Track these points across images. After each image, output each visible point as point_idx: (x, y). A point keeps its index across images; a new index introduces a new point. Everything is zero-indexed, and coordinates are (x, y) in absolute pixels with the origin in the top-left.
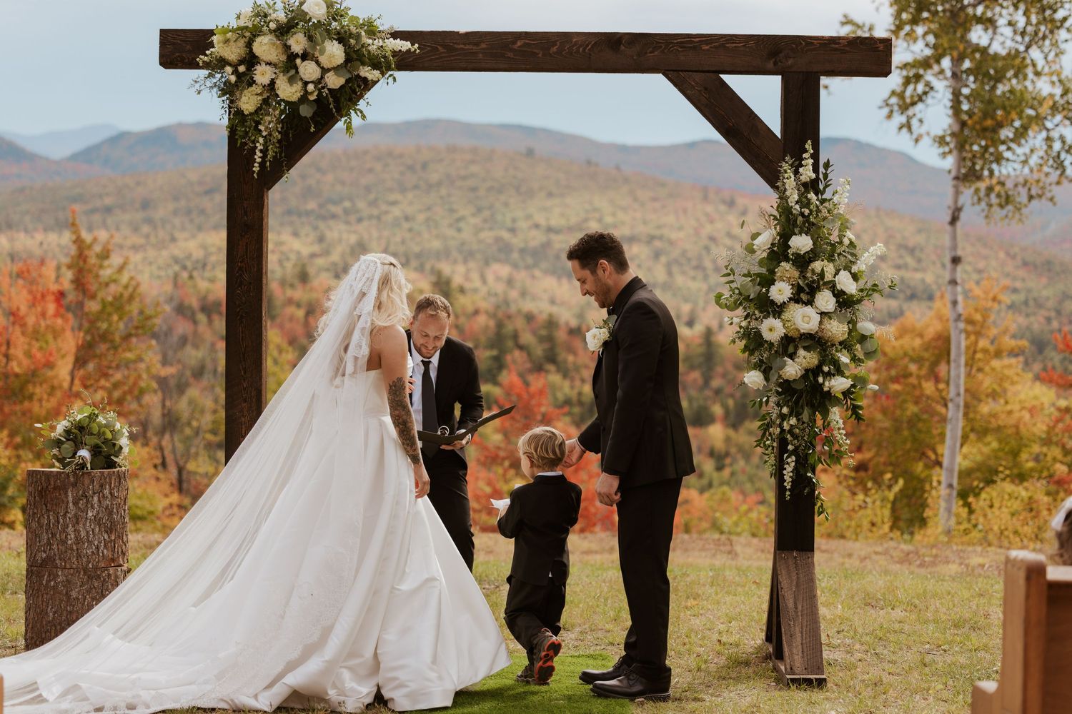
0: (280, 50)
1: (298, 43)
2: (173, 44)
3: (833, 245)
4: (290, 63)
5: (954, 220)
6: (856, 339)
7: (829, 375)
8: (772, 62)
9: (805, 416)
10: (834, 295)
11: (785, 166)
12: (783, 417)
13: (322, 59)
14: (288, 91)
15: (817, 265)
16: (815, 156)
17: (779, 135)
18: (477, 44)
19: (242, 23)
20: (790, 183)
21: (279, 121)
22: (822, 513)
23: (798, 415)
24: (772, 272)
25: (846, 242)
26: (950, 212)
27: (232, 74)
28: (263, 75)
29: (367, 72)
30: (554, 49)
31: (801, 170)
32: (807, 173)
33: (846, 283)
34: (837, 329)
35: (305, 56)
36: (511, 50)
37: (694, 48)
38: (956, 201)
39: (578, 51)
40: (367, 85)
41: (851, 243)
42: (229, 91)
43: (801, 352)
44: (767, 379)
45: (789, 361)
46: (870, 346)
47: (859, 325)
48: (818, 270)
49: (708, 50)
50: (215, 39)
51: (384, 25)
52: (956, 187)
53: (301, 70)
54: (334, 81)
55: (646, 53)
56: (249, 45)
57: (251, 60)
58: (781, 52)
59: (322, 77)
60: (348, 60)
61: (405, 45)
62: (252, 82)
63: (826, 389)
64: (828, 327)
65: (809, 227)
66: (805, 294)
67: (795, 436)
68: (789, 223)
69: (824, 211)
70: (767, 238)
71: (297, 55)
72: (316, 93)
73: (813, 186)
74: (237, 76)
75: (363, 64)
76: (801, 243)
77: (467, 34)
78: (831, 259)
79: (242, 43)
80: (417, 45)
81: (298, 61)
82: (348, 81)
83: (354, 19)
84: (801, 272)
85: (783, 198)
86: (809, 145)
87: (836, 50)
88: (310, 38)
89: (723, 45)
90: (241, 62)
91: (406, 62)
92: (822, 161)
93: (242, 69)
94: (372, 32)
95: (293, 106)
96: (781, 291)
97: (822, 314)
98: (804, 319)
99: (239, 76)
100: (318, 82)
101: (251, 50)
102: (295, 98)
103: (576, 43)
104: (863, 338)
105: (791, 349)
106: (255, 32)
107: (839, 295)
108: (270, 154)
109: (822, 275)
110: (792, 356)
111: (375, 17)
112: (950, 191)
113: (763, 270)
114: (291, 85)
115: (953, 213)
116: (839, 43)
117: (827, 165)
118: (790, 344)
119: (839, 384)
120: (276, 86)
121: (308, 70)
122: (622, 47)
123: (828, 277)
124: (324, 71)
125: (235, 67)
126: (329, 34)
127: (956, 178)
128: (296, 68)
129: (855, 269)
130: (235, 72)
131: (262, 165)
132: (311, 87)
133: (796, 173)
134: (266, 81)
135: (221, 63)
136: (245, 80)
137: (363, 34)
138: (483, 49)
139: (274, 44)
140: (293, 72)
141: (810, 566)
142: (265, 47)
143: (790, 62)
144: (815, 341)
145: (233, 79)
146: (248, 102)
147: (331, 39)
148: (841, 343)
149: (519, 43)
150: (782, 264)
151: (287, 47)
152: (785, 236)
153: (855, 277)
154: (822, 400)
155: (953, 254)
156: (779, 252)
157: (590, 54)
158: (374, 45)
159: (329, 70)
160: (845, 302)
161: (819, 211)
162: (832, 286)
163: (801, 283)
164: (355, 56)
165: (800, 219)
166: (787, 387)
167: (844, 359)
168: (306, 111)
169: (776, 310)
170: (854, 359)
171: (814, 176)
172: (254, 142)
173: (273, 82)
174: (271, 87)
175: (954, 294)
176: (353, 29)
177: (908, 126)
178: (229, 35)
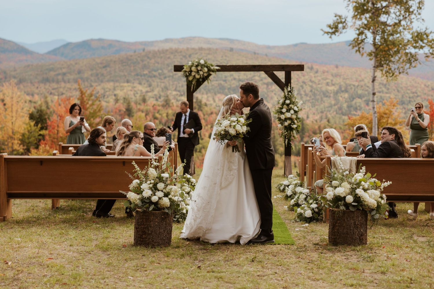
1: (199, 68)
2: (176, 67)
3: (294, 102)
4: (198, 72)
5: (373, 81)
6: (297, 118)
7: (293, 125)
9: (289, 132)
11: (285, 88)
12: (285, 132)
13: (204, 71)
14: (197, 77)
15: (291, 106)
16: (290, 86)
17: (284, 83)
18: (231, 67)
19: (189, 65)
20: (286, 91)
21: (196, 82)
23: (288, 132)
24: (283, 107)
25: (296, 101)
28: (193, 74)
29: (211, 73)
30: (244, 68)
32: (289, 89)
33: (296, 109)
34: (294, 117)
35: (201, 70)
37: (269, 67)
38: (374, 74)
40: (211, 75)
42: (187, 77)
43: (288, 121)
44: (282, 125)
45: (285, 122)
46: (300, 120)
47: (298, 116)
49: (271, 68)
50: (185, 67)
51: (214, 64)
52: (374, 70)
54: (205, 75)
55: (261, 68)
56: (191, 68)
57: (191, 71)
61: (218, 68)
62: (191, 75)
63: (292, 127)
64: (292, 116)
65: (290, 99)
66: (288, 110)
67: (287, 136)
68: (286, 98)
69: (292, 96)
70: (281, 101)
73: (290, 91)
76: (288, 102)
77: (229, 66)
78: (293, 104)
79: (189, 68)
80: (220, 68)
81: (199, 71)
82: (208, 75)
83: (209, 63)
84: (288, 107)
85: (285, 94)
86: (289, 84)
87: (294, 67)
88: (202, 67)
90: (189, 71)
91: (218, 70)
92: (292, 87)
93: (189, 73)
94: (212, 66)
95: (198, 79)
96: (284, 110)
97: (292, 114)
98: (288, 115)
99: (189, 74)
100: (203, 75)
104: (299, 118)
105: (286, 120)
106: (192, 66)
107: (294, 111)
108: (195, 88)
109: (291, 107)
110: (286, 121)
111: (212, 63)
112: (372, 71)
113: (281, 107)
114: (198, 75)
115: (373, 78)
117: (293, 88)
118: (286, 119)
119: (294, 126)
121: (201, 73)
123: (292, 108)
124: (204, 73)
125: (188, 72)
126: (205, 66)
127: (374, 67)
128: (199, 72)
129: (297, 106)
130: (188, 73)
131: (193, 89)
132: (202, 76)
133: (287, 89)
135: (186, 71)
136: (190, 75)
139: (195, 68)
141: (290, 159)
142: (193, 69)
143: (286, 69)
144: (290, 119)
145: (188, 74)
146: (191, 78)
148: (295, 119)
150: (284, 105)
151: (197, 69)
152: (285, 101)
153: (298, 107)
154: (292, 129)
155: (373, 92)
156: (284, 103)
158: (212, 68)
160: (296, 112)
161: (291, 96)
162: (293, 109)
164: (209, 70)
165: (288, 98)
166: (285, 127)
167: (296, 122)
168: (201, 80)
169: (282, 113)
170: (297, 122)
171: (290, 90)
172: (191, 85)
174: (195, 76)
175: (374, 105)
176: (209, 65)
177: (359, 51)
178: (187, 67)
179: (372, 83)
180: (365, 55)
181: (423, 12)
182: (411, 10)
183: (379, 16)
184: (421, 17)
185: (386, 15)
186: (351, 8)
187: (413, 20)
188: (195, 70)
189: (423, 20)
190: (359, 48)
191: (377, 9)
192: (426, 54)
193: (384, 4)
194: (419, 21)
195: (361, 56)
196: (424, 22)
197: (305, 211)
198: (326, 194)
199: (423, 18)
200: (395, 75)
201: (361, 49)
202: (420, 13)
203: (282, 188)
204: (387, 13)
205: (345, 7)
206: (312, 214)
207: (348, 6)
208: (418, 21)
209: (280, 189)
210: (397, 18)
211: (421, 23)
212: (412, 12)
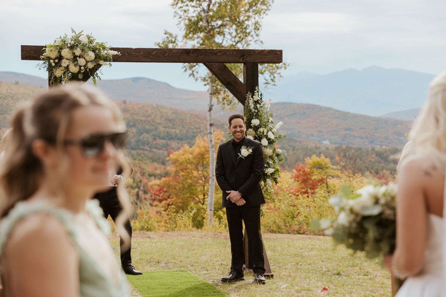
0: (71, 54)
1: (78, 52)
2: (26, 51)
3: (265, 123)
4: (75, 58)
5: (210, 110)
6: (275, 155)
7: (267, 168)
8: (242, 59)
10: (267, 139)
13: (87, 58)
14: (74, 69)
15: (261, 130)
16: (258, 92)
18: (139, 53)
19: (57, 44)
20: (251, 101)
22: (262, 215)
25: (270, 121)
26: (209, 107)
27: (53, 63)
28: (65, 63)
29: (101, 62)
30: (167, 55)
31: (254, 96)
32: (256, 98)
33: (271, 136)
34: (269, 152)
35: (80, 57)
36: (151, 55)
37: (215, 54)
38: (211, 103)
39: (175, 55)
40: (100, 66)
41: (272, 122)
42: (50, 69)
47: (276, 150)
48: (262, 131)
49: (220, 55)
50: (47, 50)
51: (108, 46)
52: (210, 97)
53: (79, 62)
54: (90, 66)
55: (199, 56)
56: (59, 52)
57: (60, 58)
58: (244, 56)
59: (86, 64)
60: (95, 58)
61: (116, 53)
62: (60, 66)
63: (266, 172)
64: (266, 151)
68: (250, 115)
69: (262, 111)
71: (77, 56)
72: (84, 70)
74: (55, 63)
75: (101, 60)
76: (256, 122)
77: (136, 49)
78: (265, 127)
79: (57, 51)
80: (119, 53)
81: (78, 58)
82: (95, 66)
83: (97, 43)
84: (255, 132)
86: (257, 88)
87: (264, 54)
88: (82, 50)
89: (225, 53)
90: (56, 58)
91: (116, 59)
92: (260, 94)
93: (57, 61)
94: (104, 48)
95: (76, 75)
99: (56, 63)
100: (85, 66)
101: (60, 54)
102: (76, 72)
103: (174, 52)
104: (278, 155)
106: (62, 48)
107: (269, 139)
109: (263, 133)
111: (104, 43)
112: (209, 99)
114: (76, 67)
115: (210, 107)
116: (265, 52)
119: (270, 171)
120: (69, 67)
122: (190, 54)
123: (265, 134)
124: (87, 62)
125: (54, 60)
126: (89, 48)
127: (211, 94)
128: (77, 61)
129: (273, 130)
130: (54, 62)
132: (82, 68)
133: (252, 97)
134: (66, 65)
135: (49, 58)
136: (58, 65)
137: (101, 49)
138: (142, 54)
139: (69, 52)
140: (76, 62)
142: (66, 53)
143: (248, 59)
145: (53, 64)
146: (58, 73)
147: (90, 50)
148: (269, 157)
149: (154, 53)
150: (249, 129)
151: (74, 53)
152: (249, 120)
153: (273, 133)
155: (210, 122)
157: (179, 57)
158: (104, 53)
159: (89, 62)
160: (271, 142)
162: (266, 137)
163: (256, 136)
164: (98, 57)
165: (255, 114)
167: (270, 162)
168: (80, 76)
170: (274, 162)
171: (258, 99)
173: (68, 66)
174: (67, 68)
175: (211, 137)
176: (98, 47)
177: (192, 74)
178: (52, 48)
179: (208, 113)
180: (199, 80)
181: (260, 32)
182: (248, 31)
183: (213, 36)
184: (259, 39)
185: (221, 36)
186: (183, 26)
187: (249, 42)
188: (70, 56)
189: (261, 42)
190: (193, 72)
191: (213, 29)
192: (267, 80)
193: (220, 22)
194: (258, 43)
195: (195, 81)
196: (263, 44)
199: (261, 40)
200: (232, 103)
201: (195, 73)
202: (259, 34)
205: (177, 25)
207: (179, 24)
208: (256, 43)
210: (233, 40)
211: (259, 45)
212: (249, 33)
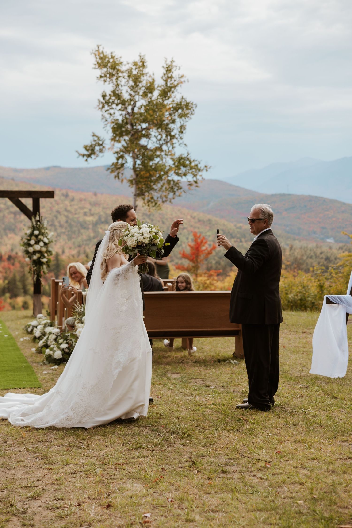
3: (43, 233)
6: (48, 252)
7: (42, 259)
8: (30, 196)
9: (38, 267)
10: (43, 243)
11: (33, 217)
12: (34, 267)
15: (40, 237)
16: (39, 215)
17: (32, 211)
24: (31, 238)
25: (46, 232)
33: (46, 240)
34: (44, 249)
37: (14, 193)
43: (37, 254)
44: (30, 259)
46: (51, 253)
47: (49, 248)
52: (135, 198)
55: (5, 194)
63: (42, 261)
64: (42, 249)
65: (38, 229)
66: (37, 242)
67: (36, 271)
68: (34, 228)
69: (41, 226)
70: (29, 232)
73: (39, 221)
76: (36, 232)
78: (43, 235)
84: (36, 238)
85: (33, 224)
86: (38, 213)
87: (42, 193)
96: (32, 242)
97: (41, 246)
98: (37, 247)
110: (35, 255)
113: (29, 238)
116: (44, 192)
117: (42, 217)
118: (35, 252)
123: (42, 239)
127: (135, 195)
129: (47, 237)
133: (35, 218)
141: (40, 297)
143: (33, 195)
144: (40, 252)
148: (45, 252)
150: (32, 236)
152: (33, 231)
153: (48, 239)
154: (41, 264)
156: (32, 234)
160: (45, 244)
161: (39, 226)
163: (36, 240)
165: (36, 228)
166: (34, 261)
167: (46, 255)
169: (31, 246)
170: (48, 255)
171: (39, 219)
177: (118, 176)
184: (183, 142)
185: (147, 138)
186: (109, 129)
187: (175, 145)
189: (185, 145)
191: (137, 131)
192: (190, 182)
193: (144, 126)
194: (182, 146)
195: (120, 183)
196: (187, 147)
197: (54, 351)
198: (76, 331)
199: (185, 143)
201: (120, 175)
202: (182, 137)
203: (29, 330)
204: (147, 136)
205: (103, 128)
206: (63, 355)
207: (106, 127)
208: (180, 146)
209: (27, 331)
210: (158, 142)
212: (174, 136)
